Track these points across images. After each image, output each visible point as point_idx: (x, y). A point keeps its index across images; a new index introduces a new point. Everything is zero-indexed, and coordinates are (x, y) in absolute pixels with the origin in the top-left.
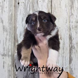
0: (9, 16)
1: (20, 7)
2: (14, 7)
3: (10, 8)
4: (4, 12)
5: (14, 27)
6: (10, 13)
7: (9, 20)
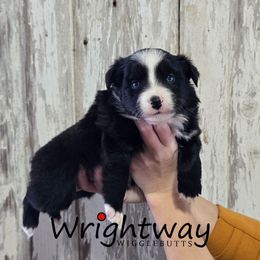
0: (60, 79)
1: (89, 52)
2: (72, 52)
3: (62, 56)
4: (48, 66)
5: (76, 108)
6: (64, 71)
7: (61, 90)
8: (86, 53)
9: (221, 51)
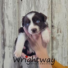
0: (13, 12)
1: (23, 3)
2: (17, 3)
3: (14, 5)
4: (9, 8)
5: (18, 22)
6: (15, 9)
7: (13, 16)
8: (22, 4)
9: (65, 3)
